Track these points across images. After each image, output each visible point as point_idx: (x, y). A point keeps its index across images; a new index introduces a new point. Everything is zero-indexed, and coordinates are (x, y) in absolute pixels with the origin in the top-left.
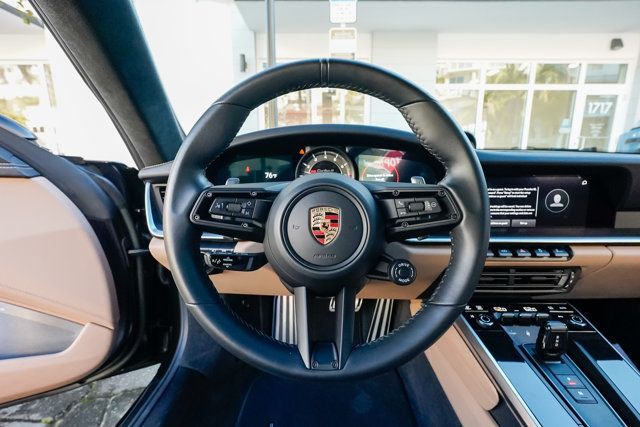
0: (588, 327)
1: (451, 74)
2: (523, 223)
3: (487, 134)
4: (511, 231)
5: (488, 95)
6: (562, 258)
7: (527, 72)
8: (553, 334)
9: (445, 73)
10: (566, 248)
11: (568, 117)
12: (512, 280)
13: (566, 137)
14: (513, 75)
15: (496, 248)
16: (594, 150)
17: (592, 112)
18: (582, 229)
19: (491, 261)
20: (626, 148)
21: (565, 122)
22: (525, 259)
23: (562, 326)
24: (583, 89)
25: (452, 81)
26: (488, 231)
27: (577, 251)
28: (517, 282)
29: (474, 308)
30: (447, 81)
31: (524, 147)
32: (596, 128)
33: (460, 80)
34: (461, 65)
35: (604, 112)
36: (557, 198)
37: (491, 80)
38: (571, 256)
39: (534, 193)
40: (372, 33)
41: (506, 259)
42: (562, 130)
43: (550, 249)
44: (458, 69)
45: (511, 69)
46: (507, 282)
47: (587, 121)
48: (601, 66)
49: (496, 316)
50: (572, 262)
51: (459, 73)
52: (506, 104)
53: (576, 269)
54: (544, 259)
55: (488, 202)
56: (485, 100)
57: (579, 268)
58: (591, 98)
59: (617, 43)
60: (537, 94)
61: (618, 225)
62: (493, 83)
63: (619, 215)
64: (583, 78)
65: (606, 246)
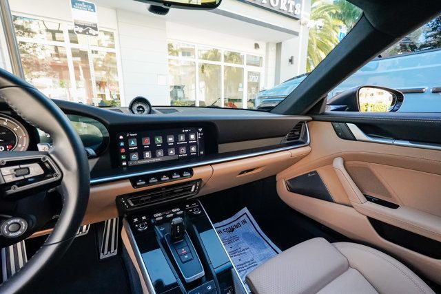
0: (202, 213)
1: (182, 49)
3: (206, 90)
6: (188, 176)
8: (175, 226)
9: (178, 48)
10: (190, 170)
12: (164, 194)
13: (242, 93)
14: (216, 56)
17: (251, 80)
21: (241, 85)
24: (247, 69)
25: (184, 54)
27: (196, 171)
28: (167, 195)
30: (180, 53)
32: (254, 89)
33: (189, 54)
34: (188, 45)
35: (256, 81)
37: (205, 57)
38: (192, 174)
40: (116, 10)
42: (240, 90)
44: (186, 47)
45: (216, 51)
46: (161, 197)
47: (250, 85)
49: (152, 221)
50: (193, 178)
51: (189, 49)
53: (199, 180)
54: (178, 179)
57: (201, 179)
58: (250, 73)
60: (226, 68)
61: (220, 151)
62: (206, 59)
63: (220, 146)
64: (245, 62)
65: (211, 164)
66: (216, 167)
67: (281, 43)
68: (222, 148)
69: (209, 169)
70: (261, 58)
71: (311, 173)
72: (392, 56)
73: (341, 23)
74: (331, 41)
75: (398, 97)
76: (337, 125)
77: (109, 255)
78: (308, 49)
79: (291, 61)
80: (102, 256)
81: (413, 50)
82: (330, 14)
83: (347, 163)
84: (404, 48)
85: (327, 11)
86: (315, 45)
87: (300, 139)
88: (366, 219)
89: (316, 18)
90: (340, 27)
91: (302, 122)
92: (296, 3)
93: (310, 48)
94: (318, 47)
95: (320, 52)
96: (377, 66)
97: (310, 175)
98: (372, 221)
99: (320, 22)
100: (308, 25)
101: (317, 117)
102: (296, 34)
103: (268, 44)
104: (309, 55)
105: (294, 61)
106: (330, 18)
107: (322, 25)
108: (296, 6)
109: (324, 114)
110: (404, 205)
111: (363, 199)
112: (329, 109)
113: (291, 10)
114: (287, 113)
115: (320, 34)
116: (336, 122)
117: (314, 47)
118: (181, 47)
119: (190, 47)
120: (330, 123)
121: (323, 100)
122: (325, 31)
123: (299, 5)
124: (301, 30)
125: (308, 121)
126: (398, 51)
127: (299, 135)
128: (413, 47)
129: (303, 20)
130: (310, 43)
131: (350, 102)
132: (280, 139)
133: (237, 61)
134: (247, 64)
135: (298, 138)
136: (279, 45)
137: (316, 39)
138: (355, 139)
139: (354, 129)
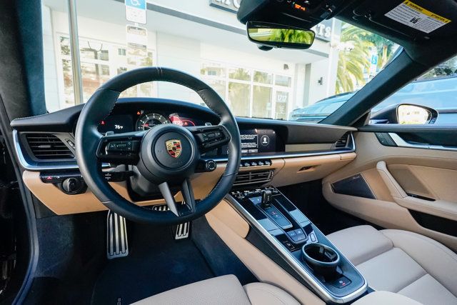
0: (279, 193)
1: (208, 68)
2: (253, 151)
4: (249, 155)
5: (230, 84)
6: (268, 166)
7: (249, 74)
8: (267, 195)
9: (205, 67)
10: (269, 160)
11: (269, 101)
12: (250, 177)
13: (270, 112)
14: (242, 75)
15: (243, 162)
16: (282, 119)
17: (279, 100)
18: (274, 153)
19: (242, 169)
20: (293, 119)
21: (269, 104)
22: (255, 167)
23: (270, 192)
24: (275, 88)
25: (210, 73)
26: (241, 155)
27: (273, 162)
29: (236, 192)
30: (206, 73)
31: (251, 116)
32: (281, 108)
33: (214, 73)
34: (214, 64)
35: (284, 101)
36: (265, 139)
37: (231, 76)
38: (271, 164)
39: (256, 137)
40: (157, 32)
41: (248, 167)
42: (268, 109)
43: (264, 161)
44: (212, 66)
45: (241, 71)
46: (248, 179)
47: (278, 104)
48: (281, 77)
49: (246, 194)
50: (272, 167)
51: (215, 68)
52: (240, 90)
53: (273, 169)
54: (262, 166)
55: (240, 141)
56: (229, 88)
57: (274, 169)
58: (278, 93)
59: (286, 67)
60: (255, 87)
61: (286, 150)
62: (232, 78)
63: (286, 146)
64: (274, 82)
65: (283, 158)
66: (287, 161)
67: (310, 64)
68: (288, 148)
69: (282, 161)
70: (290, 78)
71: (355, 176)
72: (426, 80)
73: (372, 45)
74: (362, 63)
75: (433, 114)
76: (379, 135)
77: (182, 237)
78: (338, 71)
79: (320, 82)
80: (177, 238)
81: (448, 74)
82: (360, 36)
83: (389, 166)
84: (439, 72)
85: (356, 33)
86: (345, 67)
87: (346, 147)
88: (407, 210)
89: (345, 40)
90: (370, 48)
91: (349, 132)
92: (326, 26)
93: (339, 71)
94: (347, 68)
95: (350, 73)
96: (413, 89)
97: (354, 178)
98: (412, 212)
99: (350, 44)
100: (338, 47)
101: (361, 128)
102: (326, 56)
103: (297, 65)
104: (338, 76)
105: (324, 82)
106: (359, 39)
107: (353, 47)
108: (326, 29)
109: (367, 125)
110: (439, 199)
111: (405, 194)
112: (372, 123)
113: (321, 33)
114: (337, 123)
115: (349, 56)
116: (378, 132)
117: (344, 68)
118: (208, 66)
119: (216, 66)
120: (373, 134)
121: (367, 114)
122: (355, 53)
123: (329, 28)
124: (331, 52)
125: (353, 132)
126: (434, 74)
127: (345, 143)
128: (448, 71)
129: (332, 43)
130: (340, 64)
131: (391, 116)
132: (331, 145)
133: (262, 80)
134: (276, 84)
135: (344, 146)
136: (308, 66)
137: (346, 61)
138: (397, 146)
139: (395, 137)
